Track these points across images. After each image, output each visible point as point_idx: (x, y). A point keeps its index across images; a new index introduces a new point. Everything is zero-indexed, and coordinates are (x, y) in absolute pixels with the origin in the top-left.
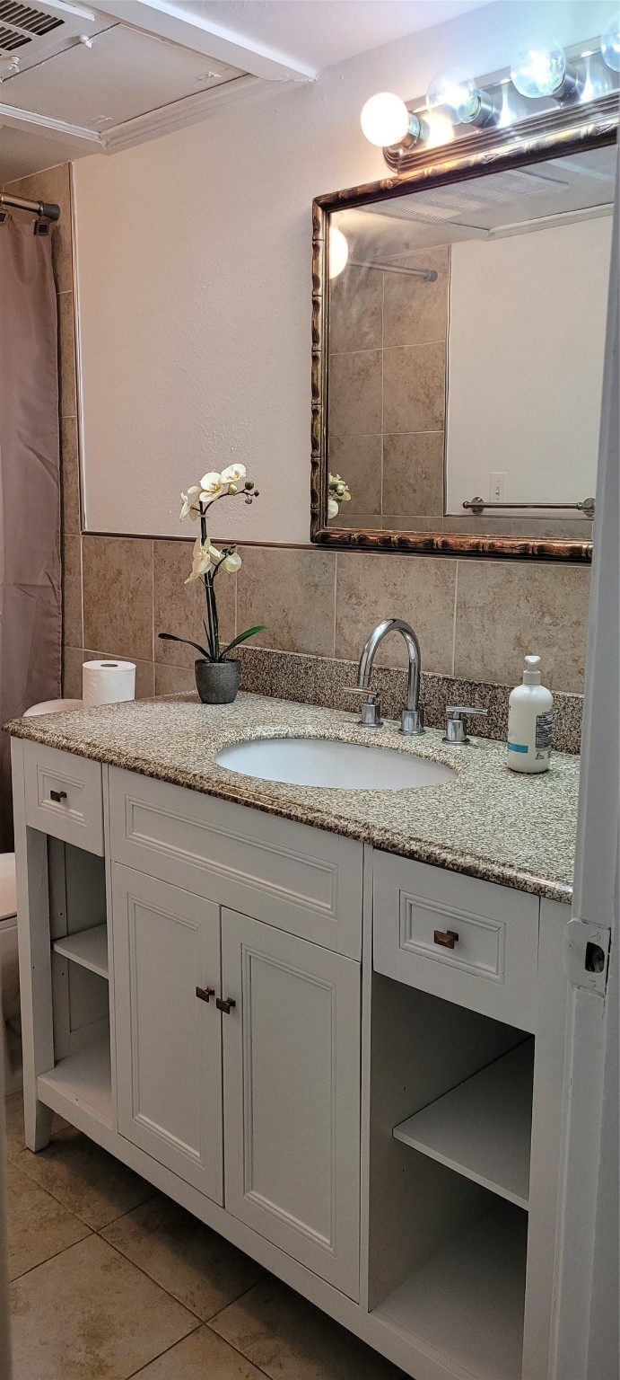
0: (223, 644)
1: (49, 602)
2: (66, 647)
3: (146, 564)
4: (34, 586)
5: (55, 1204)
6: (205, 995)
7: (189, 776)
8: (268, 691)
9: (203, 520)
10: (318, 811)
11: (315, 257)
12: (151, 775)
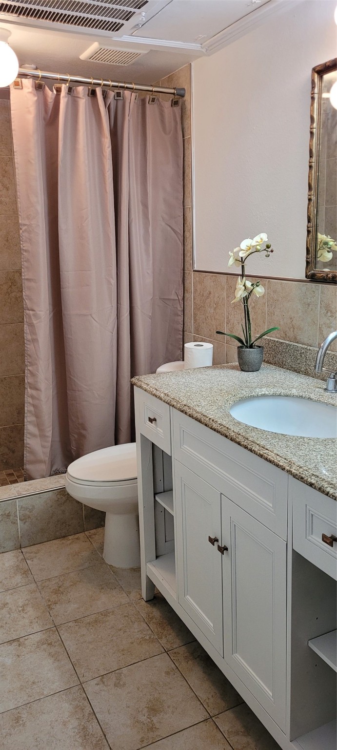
0: (253, 339)
1: (177, 308)
2: (185, 332)
3: (223, 289)
4: (169, 299)
5: (150, 632)
6: (213, 541)
7: (207, 419)
8: (281, 365)
9: (243, 267)
10: (267, 449)
11: (312, 104)
12: (190, 416)
